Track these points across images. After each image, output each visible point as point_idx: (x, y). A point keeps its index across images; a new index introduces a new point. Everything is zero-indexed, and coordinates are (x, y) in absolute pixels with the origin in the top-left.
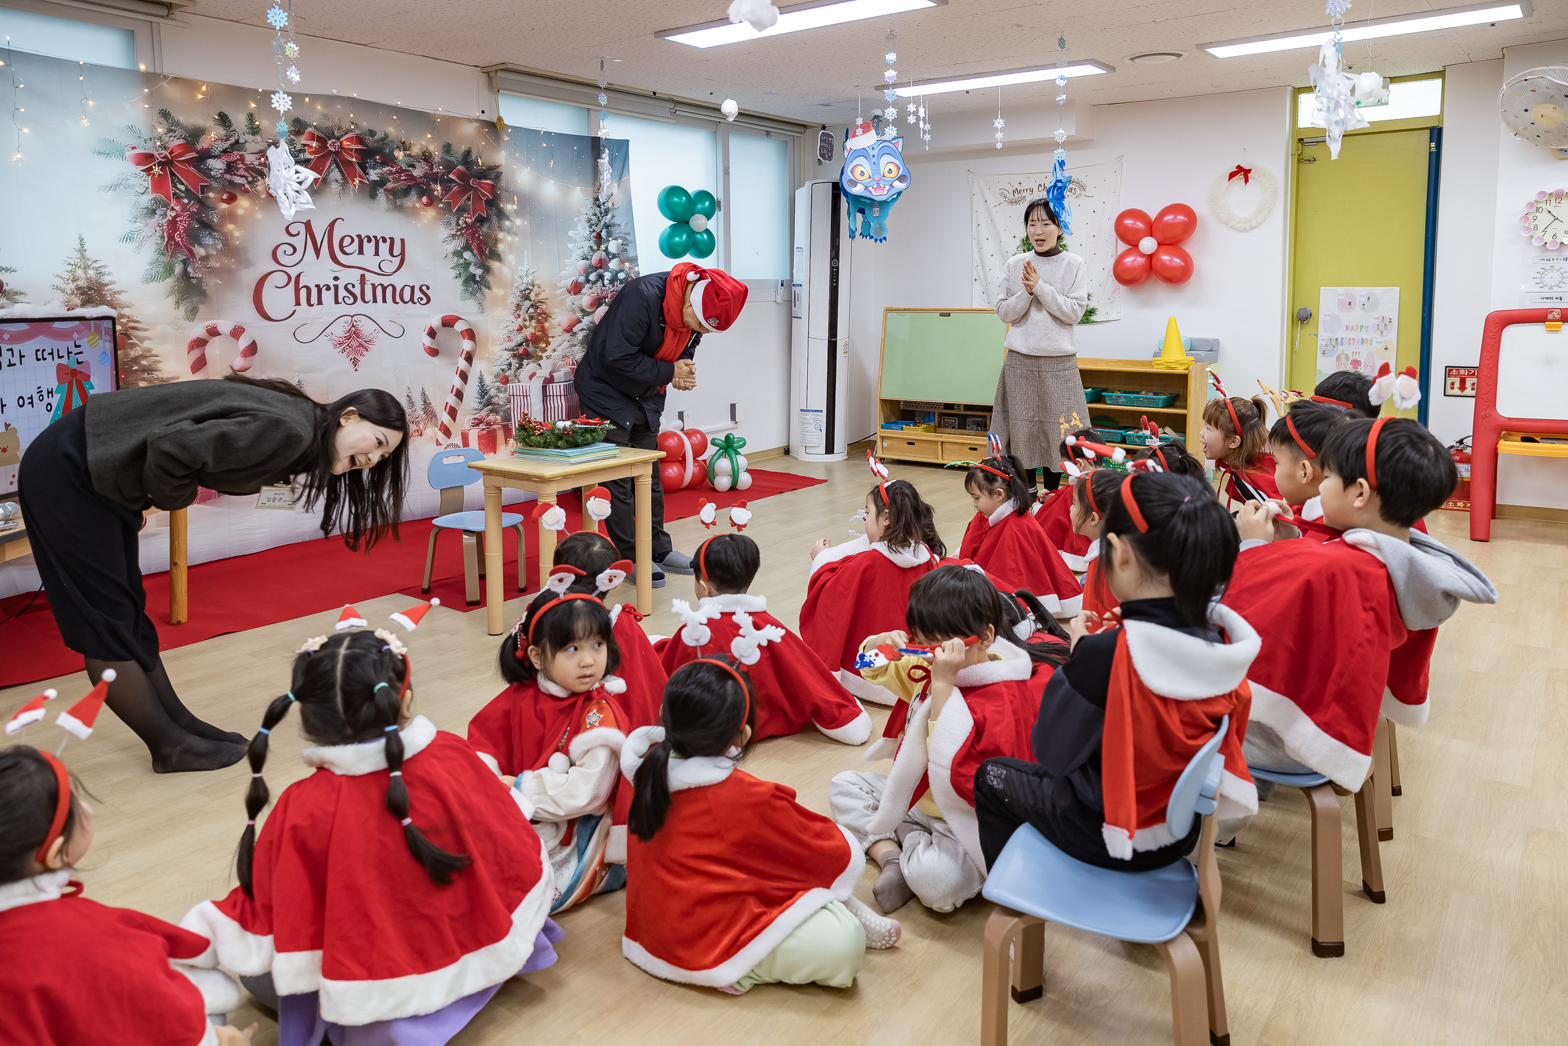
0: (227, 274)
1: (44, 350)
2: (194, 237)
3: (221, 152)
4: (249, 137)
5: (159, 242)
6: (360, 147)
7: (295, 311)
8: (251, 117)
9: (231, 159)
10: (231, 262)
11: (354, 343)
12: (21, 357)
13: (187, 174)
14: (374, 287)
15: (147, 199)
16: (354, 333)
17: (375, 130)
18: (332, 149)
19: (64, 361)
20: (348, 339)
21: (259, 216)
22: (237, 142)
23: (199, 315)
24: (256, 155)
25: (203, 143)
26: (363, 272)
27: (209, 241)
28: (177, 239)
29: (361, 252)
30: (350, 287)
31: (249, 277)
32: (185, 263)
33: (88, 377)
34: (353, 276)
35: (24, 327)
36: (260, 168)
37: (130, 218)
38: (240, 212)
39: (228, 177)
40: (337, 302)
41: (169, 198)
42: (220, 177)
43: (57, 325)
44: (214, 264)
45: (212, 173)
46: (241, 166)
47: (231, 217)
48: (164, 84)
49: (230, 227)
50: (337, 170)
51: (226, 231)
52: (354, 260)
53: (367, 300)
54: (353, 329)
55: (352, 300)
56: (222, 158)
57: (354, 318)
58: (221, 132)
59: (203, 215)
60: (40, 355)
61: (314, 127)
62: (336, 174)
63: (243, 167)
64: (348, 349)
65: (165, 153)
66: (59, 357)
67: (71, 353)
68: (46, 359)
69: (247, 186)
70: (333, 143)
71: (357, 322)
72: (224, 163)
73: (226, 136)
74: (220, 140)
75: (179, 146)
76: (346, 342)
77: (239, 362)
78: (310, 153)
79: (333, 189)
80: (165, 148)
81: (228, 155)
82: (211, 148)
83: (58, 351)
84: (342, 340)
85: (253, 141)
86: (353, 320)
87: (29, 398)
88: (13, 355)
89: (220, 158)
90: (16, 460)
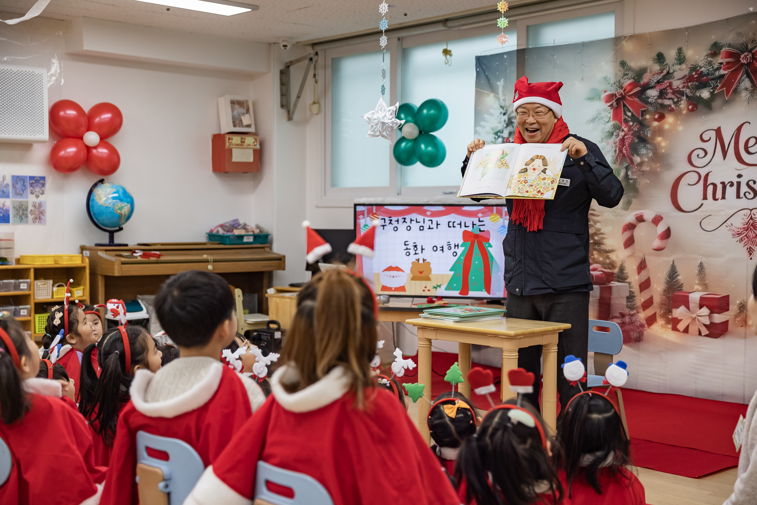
0: (654, 175)
1: (454, 222)
2: (634, 150)
3: (656, 83)
4: (677, 67)
5: (613, 155)
7: (703, 204)
8: (680, 51)
9: (663, 87)
10: (657, 167)
11: (751, 234)
12: (437, 224)
13: (633, 104)
15: (609, 126)
16: (752, 225)
18: (745, 62)
19: (470, 229)
20: (747, 230)
21: (680, 128)
22: (668, 73)
23: (632, 206)
24: (681, 80)
25: (645, 79)
27: (643, 151)
28: (624, 152)
30: (751, 183)
31: (670, 177)
32: (627, 168)
33: (488, 240)
35: (442, 208)
36: (683, 89)
38: (666, 127)
39: (660, 101)
40: (738, 196)
41: (621, 123)
42: (654, 102)
43: (465, 208)
44: (646, 168)
45: (650, 100)
46: (670, 91)
47: (660, 132)
48: (624, 43)
49: (659, 139)
50: (747, 79)
51: (655, 142)
54: (751, 221)
55: (752, 195)
56: (657, 87)
57: (753, 211)
58: (657, 67)
59: (641, 132)
60: (451, 224)
61: (730, 46)
62: (746, 83)
63: (671, 91)
64: (744, 239)
65: (622, 91)
66: (465, 226)
67: (475, 225)
68: (455, 227)
69: (673, 106)
70: (745, 56)
71: (755, 215)
72: (658, 91)
73: (661, 70)
74: (656, 74)
75: (630, 84)
76: (744, 233)
77: (657, 243)
78: (724, 70)
79: (743, 97)
80: (621, 88)
81: (661, 85)
82: (650, 82)
83: (465, 223)
84: (740, 231)
85: (680, 69)
86: (752, 213)
87: (441, 247)
88: (432, 223)
89: (655, 88)
90: (428, 279)
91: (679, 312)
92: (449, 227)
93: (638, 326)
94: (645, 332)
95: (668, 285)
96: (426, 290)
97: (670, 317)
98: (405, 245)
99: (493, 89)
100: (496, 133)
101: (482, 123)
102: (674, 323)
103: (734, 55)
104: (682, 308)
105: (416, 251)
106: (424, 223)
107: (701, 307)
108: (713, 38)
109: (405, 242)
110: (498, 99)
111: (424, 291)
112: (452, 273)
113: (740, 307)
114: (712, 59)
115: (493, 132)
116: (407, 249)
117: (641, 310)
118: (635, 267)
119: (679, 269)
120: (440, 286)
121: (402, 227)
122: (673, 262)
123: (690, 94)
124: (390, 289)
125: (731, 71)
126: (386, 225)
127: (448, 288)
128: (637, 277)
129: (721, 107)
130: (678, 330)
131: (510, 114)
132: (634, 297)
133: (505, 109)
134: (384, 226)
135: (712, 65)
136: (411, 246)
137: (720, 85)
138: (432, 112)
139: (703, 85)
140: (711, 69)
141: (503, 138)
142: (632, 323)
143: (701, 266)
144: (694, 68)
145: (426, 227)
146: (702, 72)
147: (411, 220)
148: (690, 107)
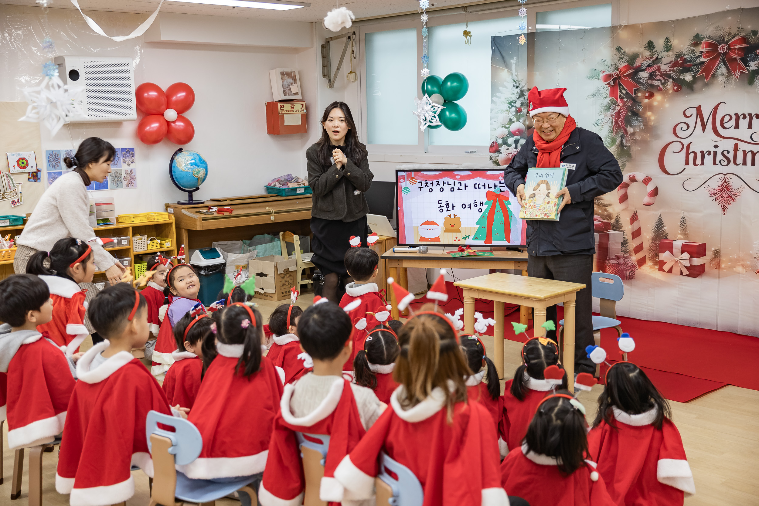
0: (644, 143)
1: (480, 184)
2: (628, 122)
3: (646, 67)
4: (665, 54)
5: (610, 125)
6: (744, 46)
7: (685, 168)
8: (667, 40)
9: (652, 70)
10: (647, 136)
11: (725, 195)
12: (465, 186)
13: (627, 83)
14: (745, 153)
15: (606, 101)
16: (725, 187)
17: (757, 30)
18: (722, 51)
19: (492, 190)
20: (721, 191)
21: (667, 105)
22: (657, 58)
23: (626, 169)
24: (668, 65)
25: (637, 63)
26: (737, 142)
27: (636, 123)
28: (620, 123)
29: (737, 126)
30: (725, 153)
31: (658, 145)
32: (622, 137)
33: (507, 199)
34: (729, 145)
35: (469, 173)
36: (670, 73)
37: (599, 112)
38: (655, 103)
39: (650, 82)
40: (715, 163)
41: (617, 99)
42: (645, 83)
43: (489, 173)
44: (638, 137)
45: (641, 81)
46: (658, 73)
47: (650, 107)
48: (620, 31)
49: (649, 114)
50: (724, 66)
51: (646, 116)
52: (732, 132)
53: (738, 163)
54: (725, 184)
55: (726, 163)
56: (647, 70)
57: (726, 176)
58: (647, 53)
59: (634, 108)
60: (477, 186)
61: (709, 37)
62: (723, 70)
63: (660, 74)
64: (719, 198)
65: (618, 72)
66: (489, 188)
67: (497, 186)
68: (480, 188)
69: (661, 86)
70: (722, 46)
71: (728, 179)
72: (648, 73)
73: (651, 55)
74: (647, 59)
75: (624, 67)
76: (719, 193)
77: (647, 200)
78: (704, 57)
79: (720, 81)
80: (617, 69)
81: (651, 68)
82: (642, 65)
83: (488, 184)
84: (716, 191)
85: (667, 56)
86: (726, 178)
87: (468, 205)
88: (461, 185)
89: (646, 71)
90: (459, 231)
91: (665, 256)
92: (475, 188)
93: (630, 267)
94: (636, 271)
95: (655, 234)
96: (457, 240)
97: (657, 259)
98: (439, 203)
99: (507, 65)
100: (510, 103)
101: (498, 94)
102: (661, 265)
103: (713, 46)
104: (667, 253)
105: (448, 208)
106: (454, 185)
107: (683, 252)
108: (696, 30)
109: (439, 201)
110: (512, 74)
111: (455, 241)
112: (478, 226)
113: (715, 253)
114: (694, 48)
115: (507, 102)
116: (440, 207)
117: (633, 254)
118: (628, 219)
119: (665, 221)
120: (468, 237)
121: (436, 188)
122: (660, 215)
123: (675, 77)
124: (427, 239)
125: (710, 59)
126: (423, 187)
127: (475, 238)
128: (630, 227)
129: (701, 89)
130: (664, 271)
131: (522, 88)
132: (628, 243)
133: (518, 83)
134: (421, 188)
135: (694, 53)
136: (444, 204)
137: (700, 70)
138: (455, 84)
139: (687, 70)
140: (694, 57)
141: (516, 107)
142: (626, 264)
143: (683, 219)
144: (679, 55)
145: (456, 188)
146: (685, 59)
147: (444, 183)
148: (676, 88)
